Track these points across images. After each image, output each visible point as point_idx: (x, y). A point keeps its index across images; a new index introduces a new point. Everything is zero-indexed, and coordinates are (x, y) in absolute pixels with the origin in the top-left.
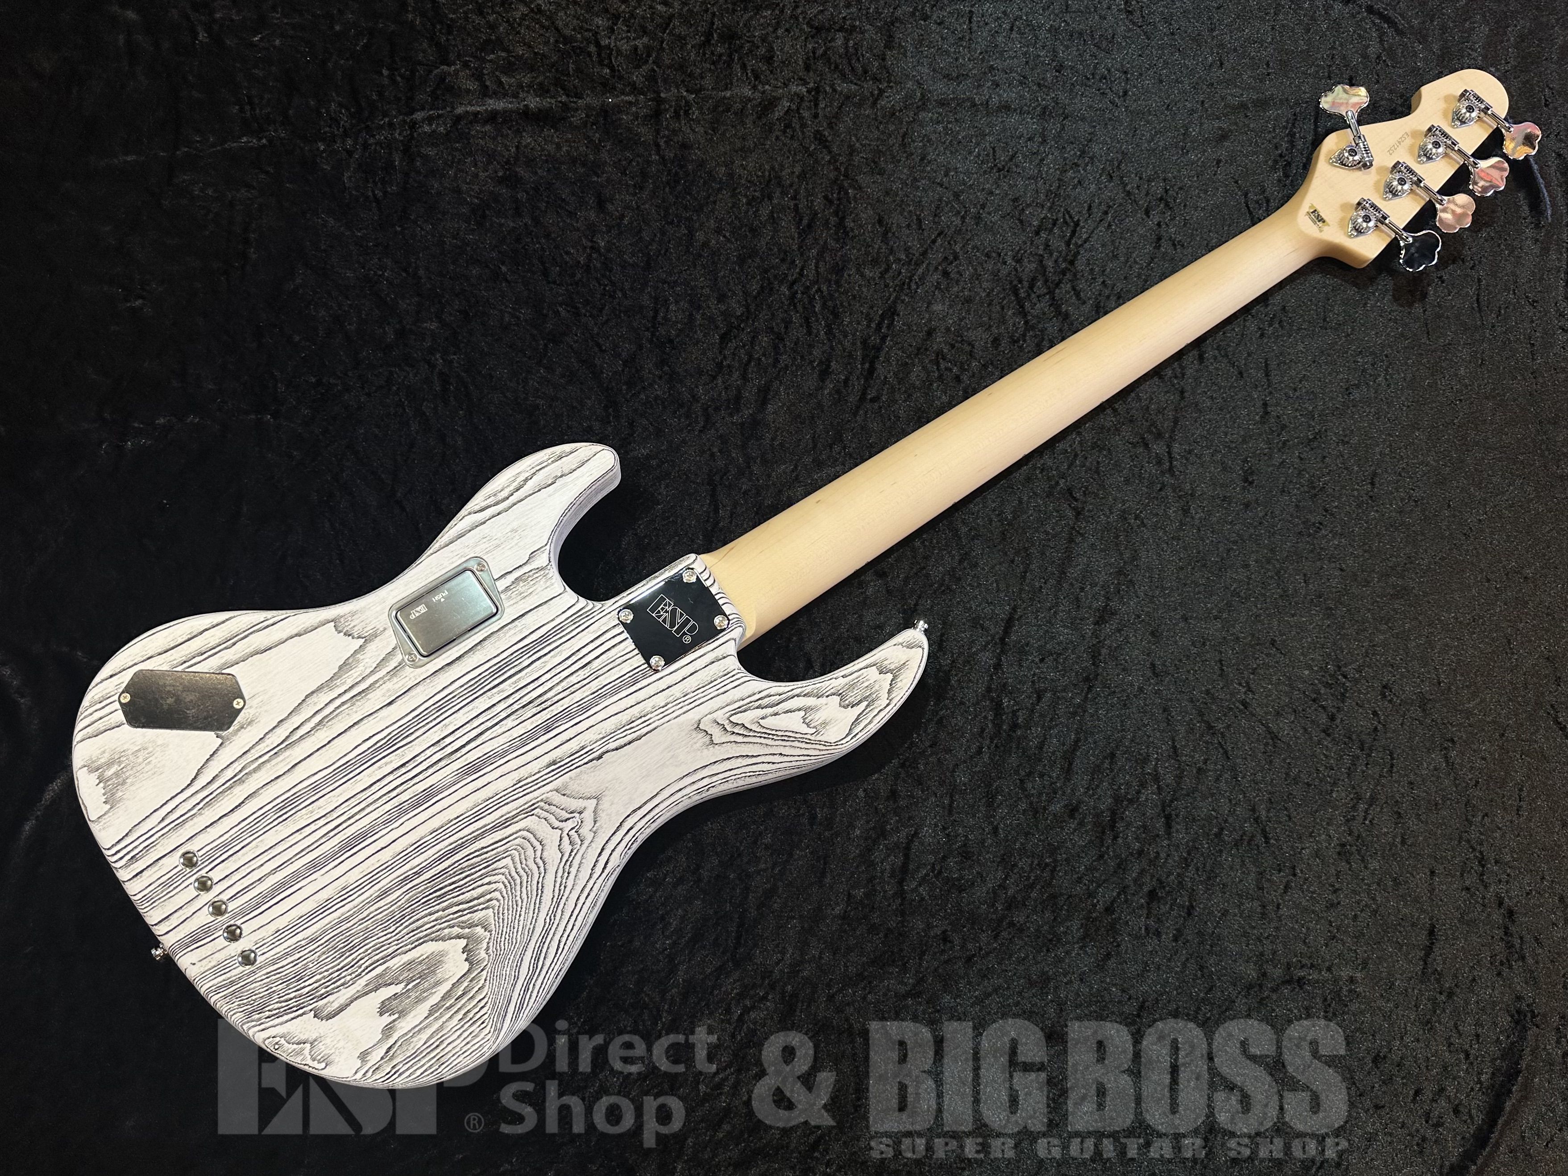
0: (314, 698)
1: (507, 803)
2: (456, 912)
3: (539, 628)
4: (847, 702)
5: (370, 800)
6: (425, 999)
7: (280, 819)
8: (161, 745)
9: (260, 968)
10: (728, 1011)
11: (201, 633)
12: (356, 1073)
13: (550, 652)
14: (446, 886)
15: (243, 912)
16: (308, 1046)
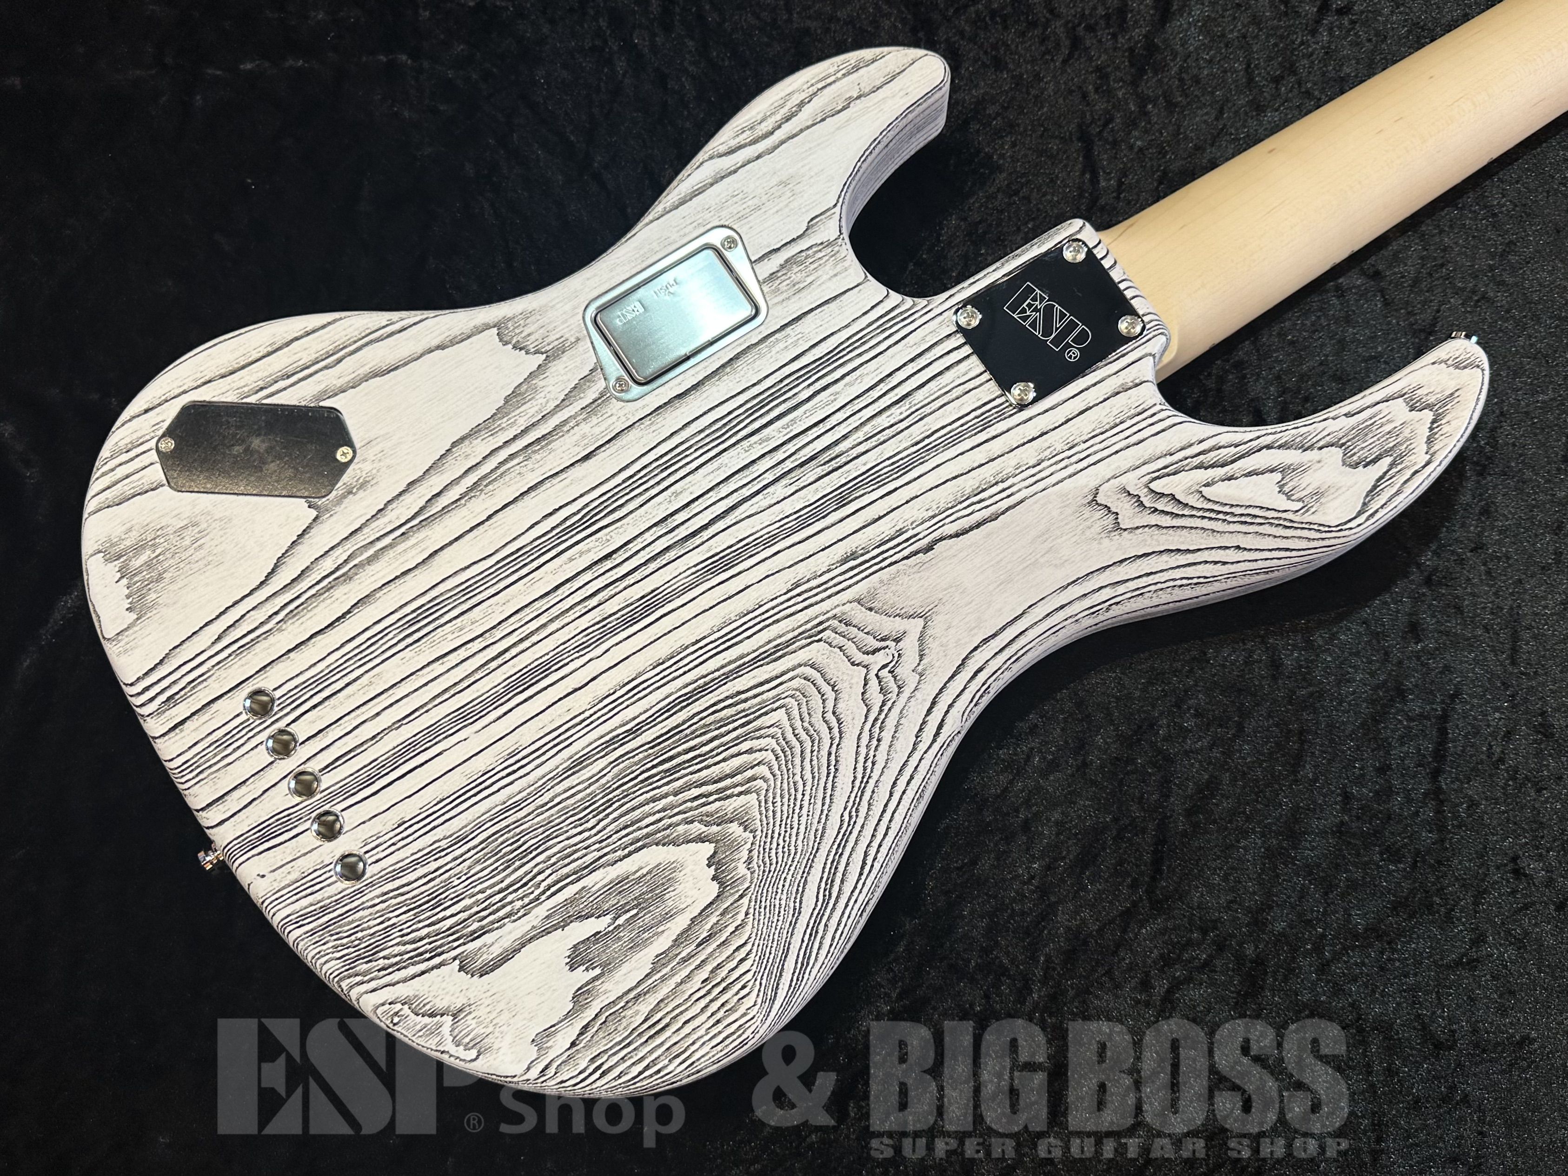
0: (465, 447)
1: (778, 621)
2: (696, 798)
3: (825, 339)
4: (1355, 458)
5: (555, 611)
6: (646, 943)
7: (410, 640)
8: (221, 520)
9: (371, 884)
10: (1145, 985)
11: (288, 344)
12: (528, 1069)
13: (843, 377)
14: (679, 754)
15: (345, 791)
16: (448, 1020)
